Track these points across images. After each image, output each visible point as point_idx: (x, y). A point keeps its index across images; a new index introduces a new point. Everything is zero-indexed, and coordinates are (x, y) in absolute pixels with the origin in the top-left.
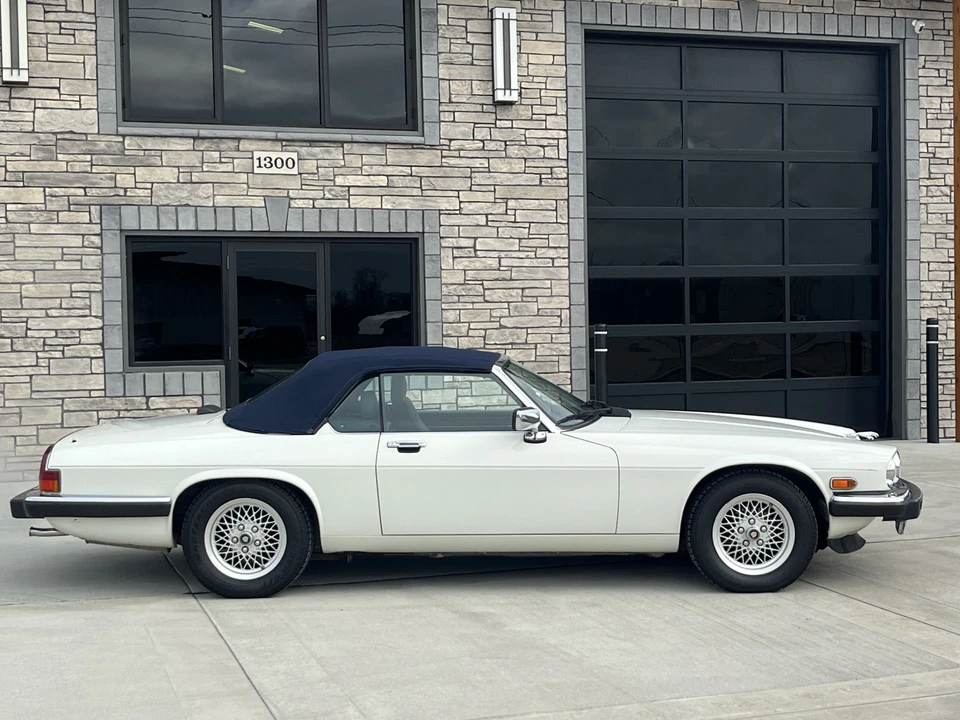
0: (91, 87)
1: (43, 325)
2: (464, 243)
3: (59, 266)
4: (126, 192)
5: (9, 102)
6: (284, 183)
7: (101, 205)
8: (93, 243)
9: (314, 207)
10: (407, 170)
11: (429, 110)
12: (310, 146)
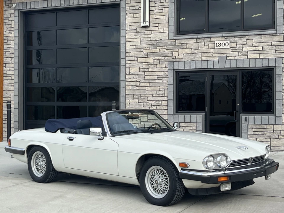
1: (151, 99)
4: (176, 57)
5: (145, 32)
6: (225, 51)
7: (168, 62)
8: (166, 74)
9: (235, 59)
10: (270, 44)
11: (279, 21)
12: (235, 38)
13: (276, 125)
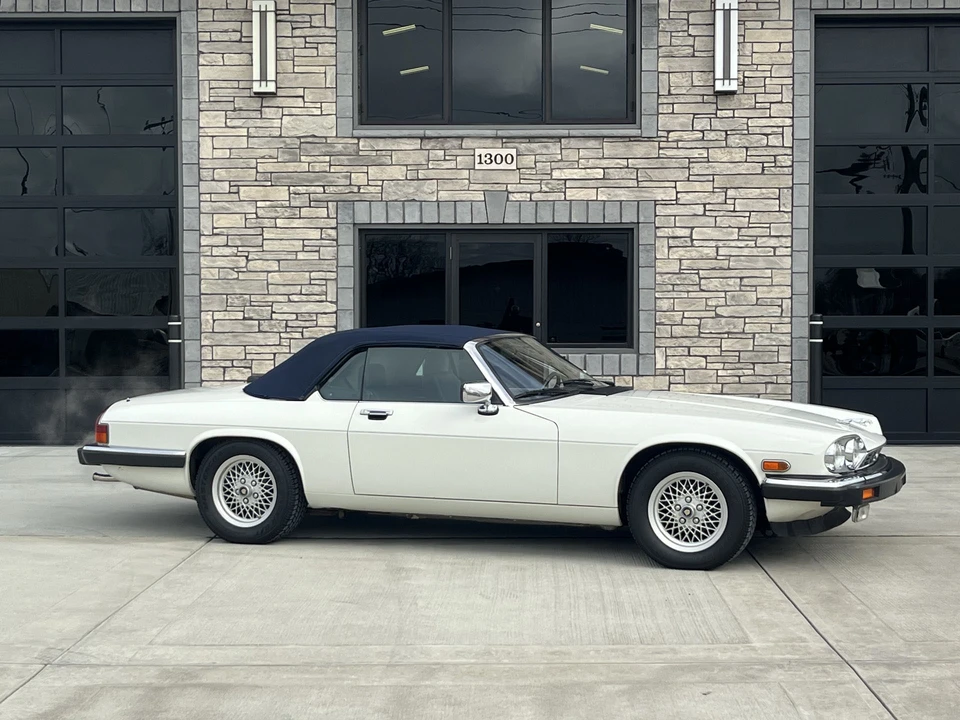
0: (330, 95)
1: (286, 309)
2: (680, 232)
3: (301, 256)
4: (359, 189)
5: (261, 111)
6: (502, 178)
7: (337, 201)
8: (329, 235)
9: (531, 200)
10: (624, 162)
11: (647, 103)
12: (529, 142)
13: (640, 378)
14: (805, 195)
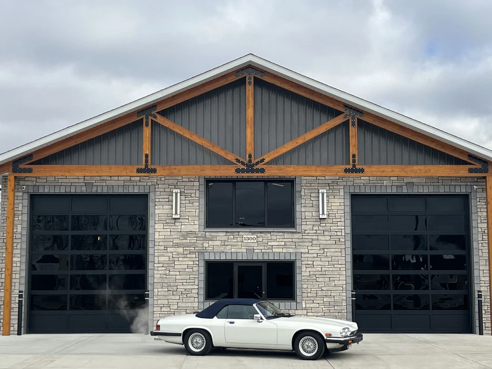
0: (197, 218)
1: (182, 287)
2: (309, 263)
3: (187, 270)
4: (206, 248)
5: (175, 223)
6: (252, 245)
7: (199, 252)
8: (196, 263)
9: (261, 252)
10: (291, 240)
11: (298, 221)
12: (261, 233)
13: (297, 310)
14: (349, 251)
